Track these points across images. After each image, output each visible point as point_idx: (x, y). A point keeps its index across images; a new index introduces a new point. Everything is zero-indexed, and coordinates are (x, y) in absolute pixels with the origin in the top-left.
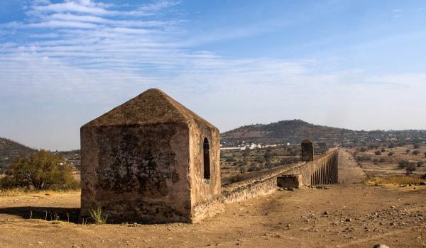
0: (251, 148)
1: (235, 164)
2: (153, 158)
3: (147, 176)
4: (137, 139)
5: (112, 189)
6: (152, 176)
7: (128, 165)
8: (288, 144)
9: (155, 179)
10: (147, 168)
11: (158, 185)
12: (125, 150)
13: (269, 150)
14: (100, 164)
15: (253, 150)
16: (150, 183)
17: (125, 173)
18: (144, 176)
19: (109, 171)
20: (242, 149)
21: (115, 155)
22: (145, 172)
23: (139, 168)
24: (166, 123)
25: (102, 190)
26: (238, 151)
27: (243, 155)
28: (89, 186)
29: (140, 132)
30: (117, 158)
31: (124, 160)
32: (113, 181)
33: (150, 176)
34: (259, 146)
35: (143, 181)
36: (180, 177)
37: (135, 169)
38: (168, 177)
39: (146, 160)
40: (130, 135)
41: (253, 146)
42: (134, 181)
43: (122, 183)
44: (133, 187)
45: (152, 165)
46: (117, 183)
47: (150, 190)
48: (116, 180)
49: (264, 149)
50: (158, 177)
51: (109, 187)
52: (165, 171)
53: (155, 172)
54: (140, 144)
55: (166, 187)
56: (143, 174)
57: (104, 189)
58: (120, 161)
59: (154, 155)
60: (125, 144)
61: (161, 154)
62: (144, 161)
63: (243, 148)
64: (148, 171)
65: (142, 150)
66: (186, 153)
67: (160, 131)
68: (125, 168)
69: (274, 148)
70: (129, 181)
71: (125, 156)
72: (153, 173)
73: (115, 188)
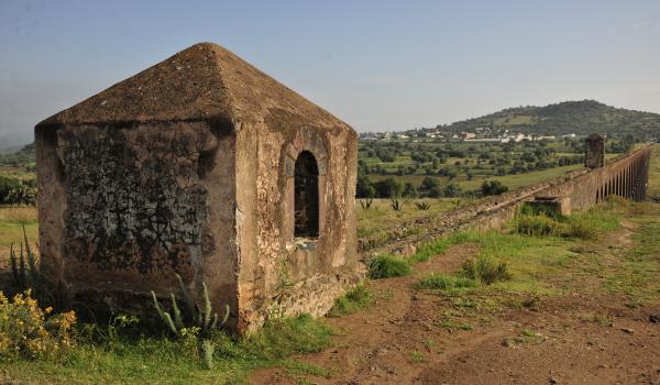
0: (517, 140)
1: (491, 163)
2: (164, 199)
3: (155, 236)
4: (133, 154)
5: (92, 260)
6: (163, 238)
7: (119, 211)
8: (573, 135)
9: (169, 244)
10: (154, 218)
11: (173, 256)
12: (113, 177)
13: (542, 143)
14: (68, 203)
15: (520, 143)
16: (159, 253)
17: (114, 226)
18: (149, 237)
19: (85, 221)
20: (504, 141)
21: (95, 188)
22: (151, 229)
23: (140, 217)
24: (189, 121)
25: (75, 260)
26: (496, 144)
27: (505, 150)
28: (53, 248)
29: (140, 139)
30: (100, 194)
31: (111, 198)
32: (93, 241)
33: (159, 236)
34: (530, 138)
35: (146, 245)
36: (217, 244)
37: (131, 221)
38: (193, 243)
39: (152, 201)
40: (121, 145)
41: (520, 137)
42: (129, 245)
43: (110, 248)
44: (128, 257)
45: (163, 214)
46: (100, 246)
47: (160, 266)
48: (97, 239)
49: (537, 141)
50: (173, 241)
51: (87, 253)
52: (189, 228)
53: (168, 229)
54: (139, 165)
55: (189, 263)
56: (146, 232)
57: (78, 257)
58: (104, 201)
59: (166, 192)
60: (113, 164)
61: (179, 190)
62: (148, 204)
63: (506, 141)
64: (155, 226)
65: (144, 180)
66: (228, 190)
67: (178, 138)
68: (113, 216)
69: (552, 142)
70: (120, 245)
71: (113, 189)
72: (165, 231)
73: (96, 258)
